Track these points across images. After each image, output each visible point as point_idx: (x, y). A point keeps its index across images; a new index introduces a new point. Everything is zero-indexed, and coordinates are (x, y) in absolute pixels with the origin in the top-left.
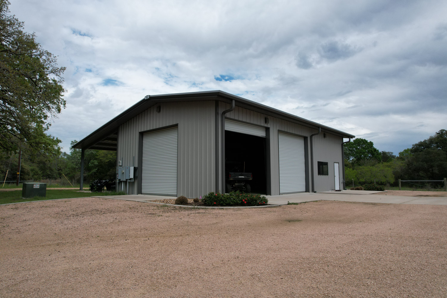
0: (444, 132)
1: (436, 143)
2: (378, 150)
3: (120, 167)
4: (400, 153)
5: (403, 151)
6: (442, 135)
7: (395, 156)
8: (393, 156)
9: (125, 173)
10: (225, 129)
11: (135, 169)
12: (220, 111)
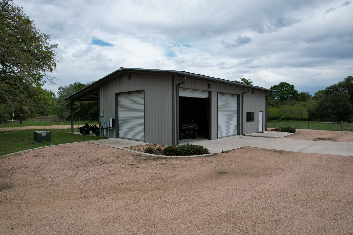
0: (351, 78)
1: (343, 87)
2: (298, 92)
3: (102, 118)
4: (315, 94)
5: (318, 92)
6: (349, 80)
7: (311, 96)
8: (310, 95)
9: (106, 123)
10: (179, 96)
11: (114, 120)
12: (176, 83)
